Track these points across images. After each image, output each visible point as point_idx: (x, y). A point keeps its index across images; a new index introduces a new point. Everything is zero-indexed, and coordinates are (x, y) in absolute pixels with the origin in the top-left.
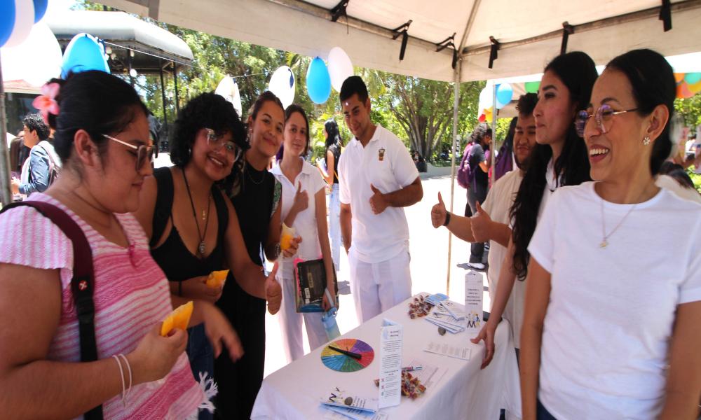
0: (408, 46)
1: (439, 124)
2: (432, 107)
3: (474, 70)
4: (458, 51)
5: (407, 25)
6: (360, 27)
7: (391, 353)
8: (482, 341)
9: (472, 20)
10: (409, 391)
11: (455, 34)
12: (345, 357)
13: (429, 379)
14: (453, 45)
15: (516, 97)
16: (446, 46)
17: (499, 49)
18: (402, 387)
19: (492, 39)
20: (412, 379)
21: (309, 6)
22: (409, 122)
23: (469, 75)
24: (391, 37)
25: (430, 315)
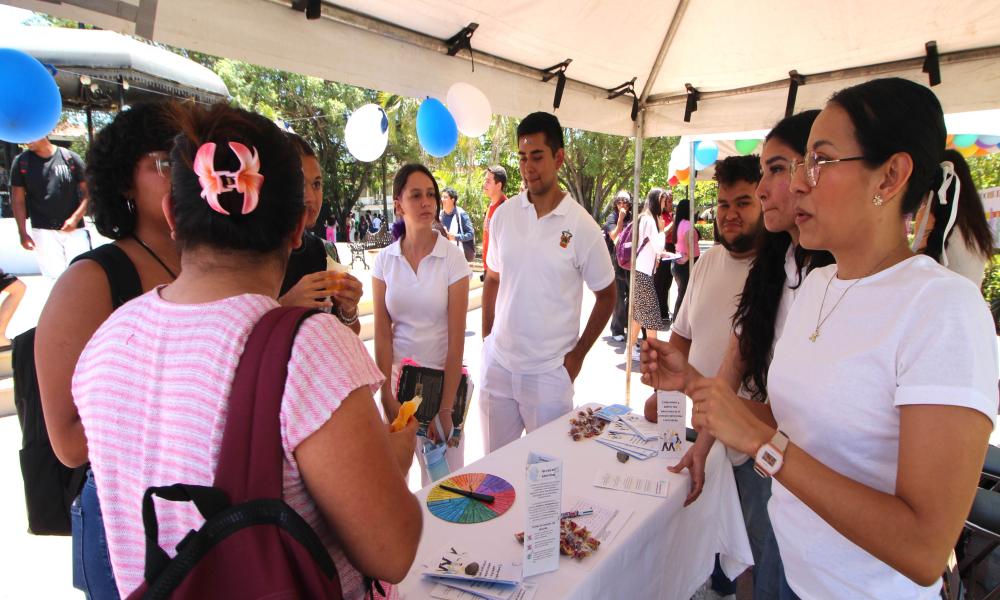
0: (565, 91)
1: (611, 185)
2: (601, 166)
3: (662, 123)
4: (640, 100)
5: (566, 64)
6: (492, 64)
7: (541, 500)
8: (686, 469)
9: (659, 63)
10: (573, 548)
11: (635, 78)
12: (468, 501)
13: (605, 528)
14: (633, 92)
15: (722, 157)
16: (622, 93)
17: (699, 99)
18: (561, 542)
19: (689, 87)
20: (577, 530)
21: (410, 34)
22: (567, 182)
23: (656, 128)
24: (541, 78)
25: (604, 434)
